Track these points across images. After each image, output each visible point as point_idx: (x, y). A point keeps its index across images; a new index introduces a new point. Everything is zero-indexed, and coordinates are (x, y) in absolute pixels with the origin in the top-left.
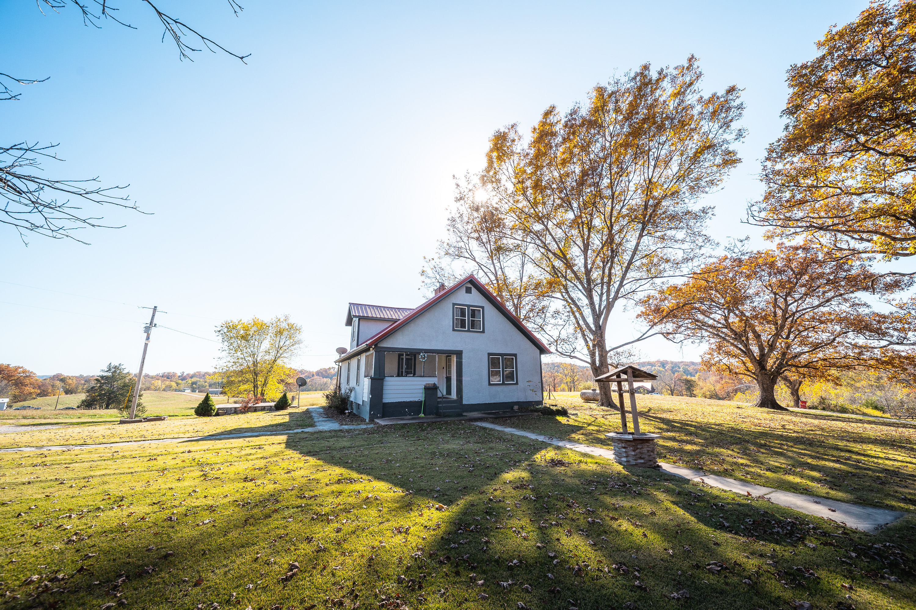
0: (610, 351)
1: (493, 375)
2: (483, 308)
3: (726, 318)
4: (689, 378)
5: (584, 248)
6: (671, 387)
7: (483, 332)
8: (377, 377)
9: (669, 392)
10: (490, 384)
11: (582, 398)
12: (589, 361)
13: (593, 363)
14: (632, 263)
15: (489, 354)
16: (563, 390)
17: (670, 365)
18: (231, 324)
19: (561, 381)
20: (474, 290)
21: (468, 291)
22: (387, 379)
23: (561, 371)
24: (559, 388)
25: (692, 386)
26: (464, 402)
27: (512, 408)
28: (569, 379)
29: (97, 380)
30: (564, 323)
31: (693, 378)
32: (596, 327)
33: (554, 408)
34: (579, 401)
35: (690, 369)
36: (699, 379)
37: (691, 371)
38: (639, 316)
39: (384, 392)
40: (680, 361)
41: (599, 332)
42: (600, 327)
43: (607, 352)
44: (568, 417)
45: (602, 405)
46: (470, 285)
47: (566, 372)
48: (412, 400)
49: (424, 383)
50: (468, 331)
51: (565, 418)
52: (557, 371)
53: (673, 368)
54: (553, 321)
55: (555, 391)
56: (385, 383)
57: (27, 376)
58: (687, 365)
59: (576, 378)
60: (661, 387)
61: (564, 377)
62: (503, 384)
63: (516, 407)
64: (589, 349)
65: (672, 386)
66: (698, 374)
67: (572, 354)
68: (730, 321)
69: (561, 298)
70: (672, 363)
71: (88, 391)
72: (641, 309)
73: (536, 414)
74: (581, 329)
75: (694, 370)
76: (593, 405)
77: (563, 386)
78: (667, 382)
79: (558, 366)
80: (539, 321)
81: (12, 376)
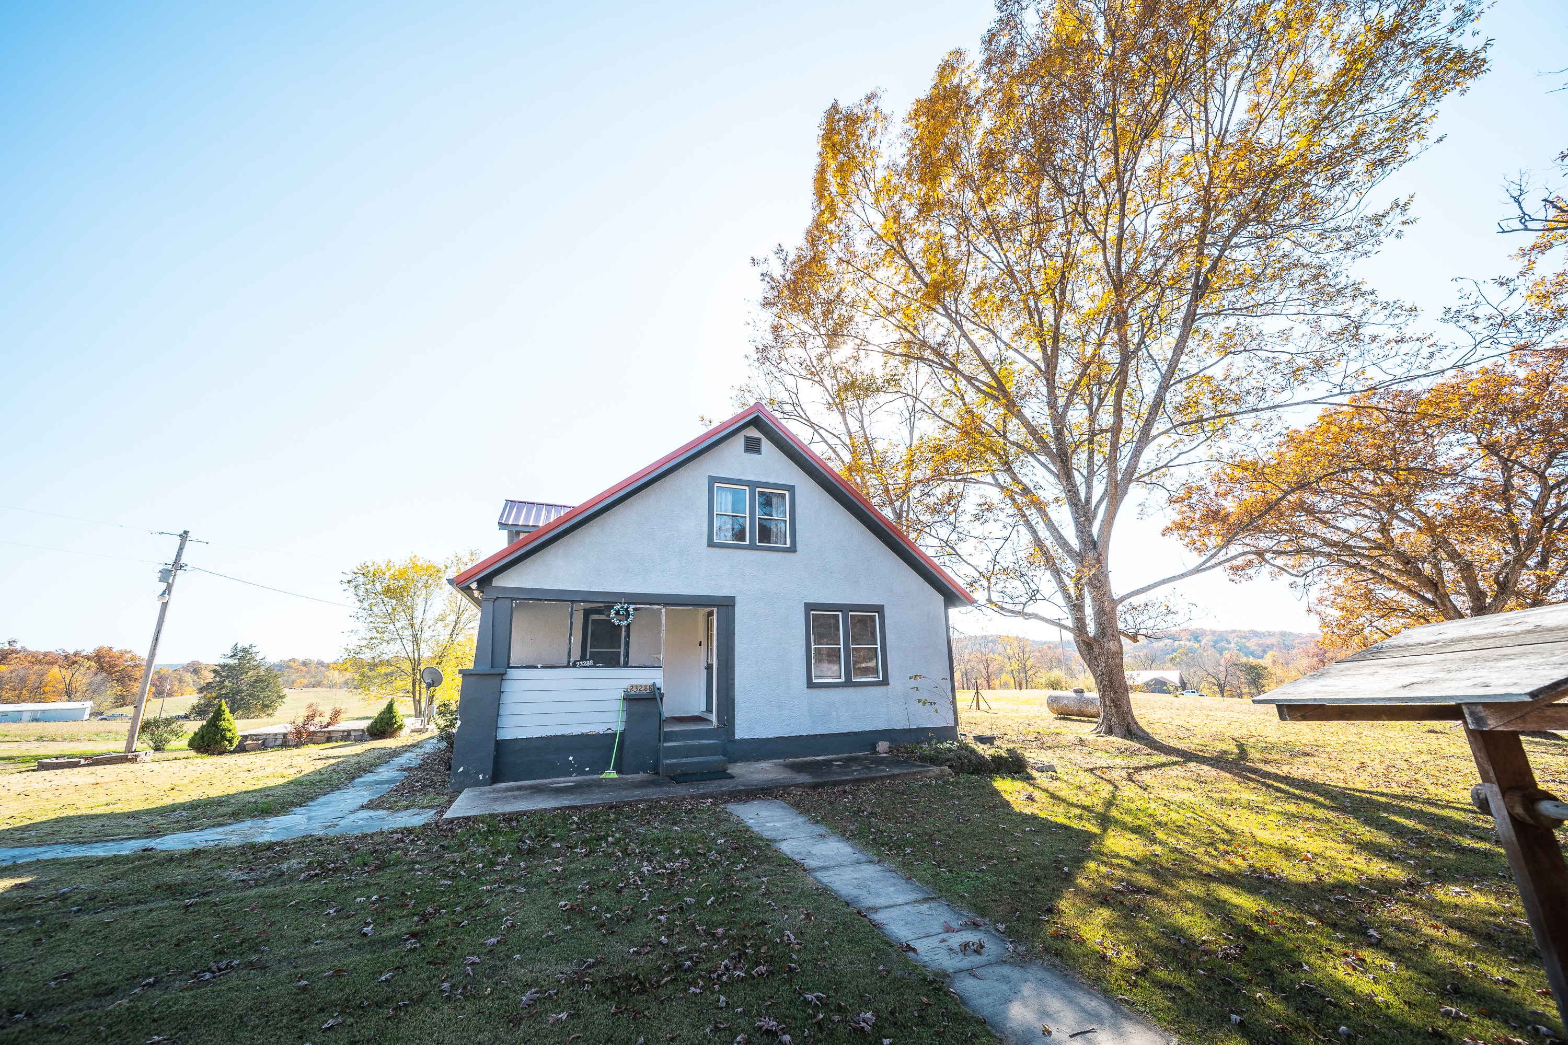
0: (1123, 599)
1: (820, 660)
2: (791, 489)
3: (1384, 529)
4: (1252, 661)
5: (1047, 366)
6: (1218, 680)
7: (793, 549)
8: (486, 668)
9: (1216, 688)
10: (810, 685)
11: (1052, 709)
12: (1069, 623)
13: (1080, 627)
14: (1168, 387)
15: (809, 607)
16: (1005, 686)
17: (1210, 637)
18: (371, 569)
19: (1001, 669)
20: (766, 444)
21: (753, 446)
22: (512, 673)
23: (1001, 649)
24: (997, 682)
25: (1259, 676)
26: (741, 733)
27: (873, 748)
28: (1015, 666)
29: (215, 671)
30: (1006, 533)
31: (1261, 662)
32: (1083, 542)
33: (986, 751)
34: (1047, 720)
35: (1252, 644)
36: (1274, 662)
37: (1253, 648)
38: (1166, 531)
39: (504, 710)
40: (1229, 629)
41: (1091, 557)
42: (1094, 544)
43: (1115, 603)
44: (1029, 779)
45: (1110, 731)
46: (754, 433)
47: (1009, 652)
48: (585, 730)
49: (626, 684)
50: (752, 547)
51: (1019, 785)
52: (993, 651)
53: (1216, 642)
54: (977, 529)
55: (989, 687)
56: (508, 686)
57: (136, 666)
58: (1245, 637)
59: (1029, 664)
60: (1196, 680)
61: (1006, 661)
62: (848, 683)
63: (883, 746)
64: (1067, 596)
65: (1222, 677)
66: (1270, 653)
67: (1028, 610)
68: (1395, 533)
69: (992, 481)
70: (1213, 633)
71: (201, 690)
72: (1172, 515)
73: (935, 770)
74: (1045, 553)
75: (1259, 645)
76: (1086, 730)
77: (1005, 677)
78: (1211, 670)
79: (994, 642)
80: (943, 531)
81: (115, 666)
